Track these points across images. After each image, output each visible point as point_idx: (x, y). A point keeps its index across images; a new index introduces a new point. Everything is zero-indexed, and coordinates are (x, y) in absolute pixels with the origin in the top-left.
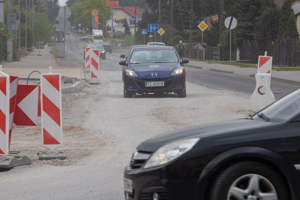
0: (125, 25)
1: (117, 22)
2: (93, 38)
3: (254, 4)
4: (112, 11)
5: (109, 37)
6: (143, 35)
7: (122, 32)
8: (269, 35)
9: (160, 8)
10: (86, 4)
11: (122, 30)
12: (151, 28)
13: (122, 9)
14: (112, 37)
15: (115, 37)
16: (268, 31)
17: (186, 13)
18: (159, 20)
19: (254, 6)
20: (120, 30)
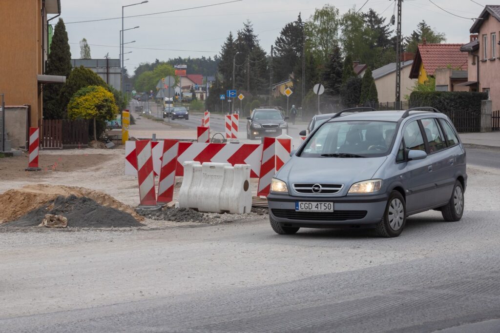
0: (192, 91)
1: (183, 88)
2: (164, 103)
3: (334, 73)
4: (179, 79)
5: (178, 102)
6: (221, 100)
7: (190, 97)
8: (353, 100)
9: (234, 76)
10: (157, 73)
11: (190, 95)
12: (230, 94)
13: (187, 77)
14: (181, 101)
15: (183, 101)
16: (351, 96)
17: (258, 80)
18: (234, 87)
19: (334, 75)
20: (187, 95)
